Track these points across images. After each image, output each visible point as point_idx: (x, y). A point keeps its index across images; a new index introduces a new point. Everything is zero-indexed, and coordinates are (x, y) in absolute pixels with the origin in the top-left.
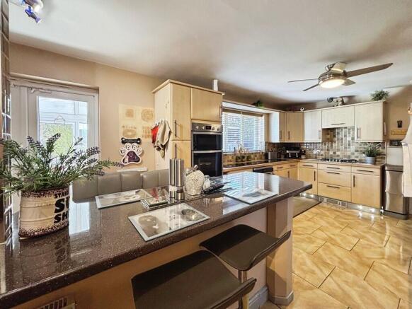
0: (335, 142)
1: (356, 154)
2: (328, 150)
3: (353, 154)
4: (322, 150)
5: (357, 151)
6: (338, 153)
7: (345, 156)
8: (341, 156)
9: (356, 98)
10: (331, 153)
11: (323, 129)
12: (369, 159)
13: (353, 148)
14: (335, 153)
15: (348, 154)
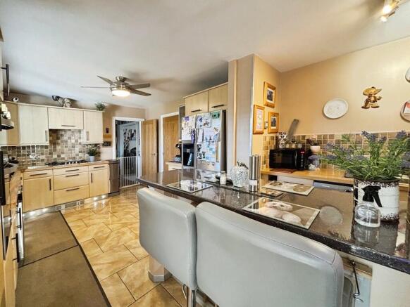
0: (59, 144)
1: (81, 155)
2: (51, 154)
3: (77, 155)
4: (42, 154)
5: (80, 152)
6: (62, 156)
7: (70, 158)
8: (66, 159)
9: (78, 103)
10: (55, 156)
11: (50, 130)
12: (92, 158)
13: (77, 149)
14: (59, 156)
15: (73, 155)
